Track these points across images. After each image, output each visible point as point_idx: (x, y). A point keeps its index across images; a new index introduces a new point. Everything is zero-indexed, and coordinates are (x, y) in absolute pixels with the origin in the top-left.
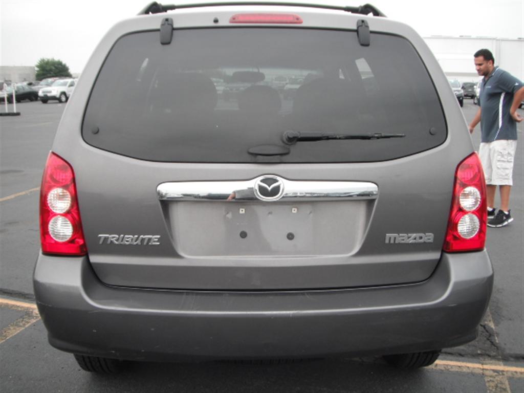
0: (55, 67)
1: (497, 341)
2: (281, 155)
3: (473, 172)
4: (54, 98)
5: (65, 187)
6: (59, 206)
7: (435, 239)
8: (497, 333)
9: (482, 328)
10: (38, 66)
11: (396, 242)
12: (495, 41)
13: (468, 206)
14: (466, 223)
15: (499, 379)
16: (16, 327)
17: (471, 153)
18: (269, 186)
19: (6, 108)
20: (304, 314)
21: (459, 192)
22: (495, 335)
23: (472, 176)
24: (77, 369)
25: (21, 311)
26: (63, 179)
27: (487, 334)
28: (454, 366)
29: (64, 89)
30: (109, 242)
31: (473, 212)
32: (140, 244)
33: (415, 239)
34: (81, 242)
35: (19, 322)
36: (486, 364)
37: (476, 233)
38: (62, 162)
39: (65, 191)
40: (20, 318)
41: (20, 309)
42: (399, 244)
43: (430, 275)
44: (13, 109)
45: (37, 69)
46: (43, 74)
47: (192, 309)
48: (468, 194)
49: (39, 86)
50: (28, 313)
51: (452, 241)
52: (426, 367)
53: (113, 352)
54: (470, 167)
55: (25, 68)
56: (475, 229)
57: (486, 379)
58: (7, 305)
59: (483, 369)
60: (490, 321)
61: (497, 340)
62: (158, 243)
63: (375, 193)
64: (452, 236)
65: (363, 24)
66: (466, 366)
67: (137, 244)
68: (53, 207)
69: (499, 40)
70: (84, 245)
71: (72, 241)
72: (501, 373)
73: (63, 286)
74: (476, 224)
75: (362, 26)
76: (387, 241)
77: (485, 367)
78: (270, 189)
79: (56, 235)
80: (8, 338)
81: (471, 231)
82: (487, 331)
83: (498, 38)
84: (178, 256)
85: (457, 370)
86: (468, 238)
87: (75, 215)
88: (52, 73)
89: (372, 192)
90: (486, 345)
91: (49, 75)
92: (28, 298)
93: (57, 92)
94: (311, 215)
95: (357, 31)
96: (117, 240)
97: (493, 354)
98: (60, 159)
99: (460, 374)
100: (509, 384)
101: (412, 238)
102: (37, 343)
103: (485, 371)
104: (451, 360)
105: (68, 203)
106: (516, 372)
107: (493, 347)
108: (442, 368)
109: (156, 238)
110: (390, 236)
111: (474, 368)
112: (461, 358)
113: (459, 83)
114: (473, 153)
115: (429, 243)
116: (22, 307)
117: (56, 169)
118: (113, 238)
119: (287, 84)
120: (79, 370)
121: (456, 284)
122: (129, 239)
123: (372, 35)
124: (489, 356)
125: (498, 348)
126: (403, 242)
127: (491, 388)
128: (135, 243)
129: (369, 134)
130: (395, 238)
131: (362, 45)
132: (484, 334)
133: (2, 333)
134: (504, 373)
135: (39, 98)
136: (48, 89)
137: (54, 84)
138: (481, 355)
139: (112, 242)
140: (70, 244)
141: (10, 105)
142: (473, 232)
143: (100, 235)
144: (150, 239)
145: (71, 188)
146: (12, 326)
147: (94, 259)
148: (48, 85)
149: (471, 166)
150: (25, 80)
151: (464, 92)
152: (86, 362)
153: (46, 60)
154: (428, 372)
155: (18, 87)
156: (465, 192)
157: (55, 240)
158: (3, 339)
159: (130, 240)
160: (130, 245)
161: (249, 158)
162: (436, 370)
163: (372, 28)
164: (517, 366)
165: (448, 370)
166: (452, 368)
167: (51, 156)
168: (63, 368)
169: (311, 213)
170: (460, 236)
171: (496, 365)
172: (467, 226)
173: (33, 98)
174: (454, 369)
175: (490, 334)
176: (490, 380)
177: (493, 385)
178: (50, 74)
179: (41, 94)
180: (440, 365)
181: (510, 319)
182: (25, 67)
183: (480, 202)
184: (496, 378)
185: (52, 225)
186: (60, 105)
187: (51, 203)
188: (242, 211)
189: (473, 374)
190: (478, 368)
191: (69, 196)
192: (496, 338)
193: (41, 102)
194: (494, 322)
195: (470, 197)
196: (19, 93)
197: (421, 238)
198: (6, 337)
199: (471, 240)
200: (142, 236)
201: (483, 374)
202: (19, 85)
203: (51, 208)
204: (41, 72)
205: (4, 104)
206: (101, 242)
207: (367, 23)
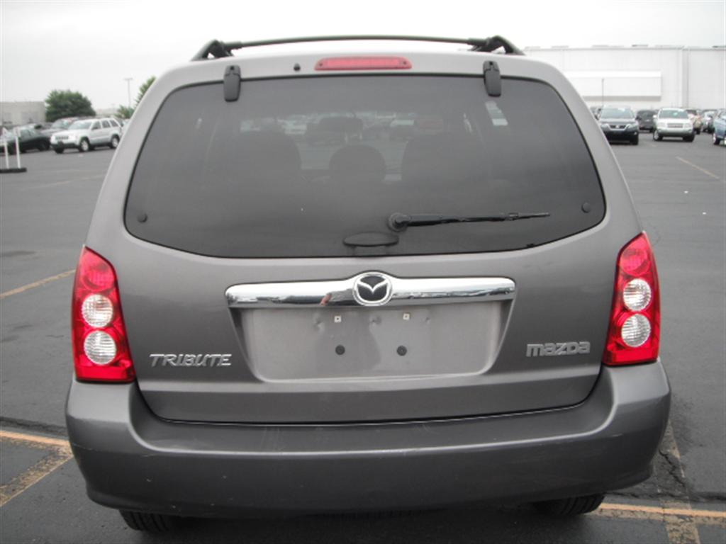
0: (73, 102)
1: (683, 476)
2: (388, 245)
3: (641, 259)
4: (72, 146)
5: (104, 293)
6: (97, 318)
7: (592, 348)
8: (682, 465)
9: (664, 458)
10: (48, 102)
11: (541, 354)
12: (681, 51)
13: (635, 305)
14: (632, 326)
15: (685, 527)
16: (38, 471)
17: (636, 234)
18: (373, 287)
19: (7, 161)
20: (422, 452)
21: (623, 286)
22: (681, 467)
23: (640, 264)
24: (122, 527)
25: (42, 449)
26: (101, 282)
27: (671, 466)
28: (625, 511)
29: (85, 133)
30: (164, 363)
31: (643, 313)
32: (205, 365)
33: (566, 349)
34: (127, 363)
35: (42, 465)
36: (668, 507)
37: (646, 339)
38: (99, 260)
39: (105, 299)
40: (42, 460)
41: (41, 447)
42: (545, 357)
43: (587, 395)
44: (16, 163)
45: (47, 105)
46: (55, 113)
47: (277, 450)
48: (635, 288)
49: (51, 130)
50: (53, 453)
51: (614, 352)
52: (588, 514)
53: (174, 507)
54: (637, 253)
55: (30, 104)
56: (645, 334)
57: (668, 528)
58: (24, 442)
59: (664, 515)
60: (674, 448)
61: (683, 474)
62: (229, 364)
63: (511, 289)
64: (615, 344)
65: (492, 66)
66: (641, 511)
67: (201, 366)
68: (90, 319)
69: (686, 50)
70: (132, 367)
71: (115, 363)
72: (688, 519)
73: (104, 423)
74: (646, 327)
75: (490, 70)
76: (528, 354)
77: (667, 511)
78: (373, 290)
79: (94, 356)
80: (27, 487)
81: (640, 338)
82: (670, 463)
83: (686, 47)
84: (254, 380)
85: (629, 516)
86: (636, 346)
87: (117, 329)
88: (68, 110)
89: (508, 288)
90: (668, 482)
91: (63, 113)
92: (51, 431)
93: (77, 137)
94: (428, 322)
95: (483, 76)
96: (175, 361)
97: (678, 493)
98: (96, 257)
99: (633, 522)
100: (699, 534)
101: (561, 349)
102: (67, 492)
103: (666, 517)
104: (622, 503)
105: (109, 314)
106: (709, 518)
107: (678, 484)
108: (609, 514)
109: (226, 358)
110: (532, 347)
111: (652, 513)
112: (634, 500)
113: (632, 111)
114: (640, 235)
115: (585, 354)
116: (44, 444)
117: (91, 268)
118: (170, 358)
119: (393, 119)
120: (126, 528)
121: (620, 407)
122: (191, 359)
123: (503, 81)
124: (672, 496)
125: (684, 485)
126: (549, 353)
127: (674, 540)
128: (199, 364)
129: (502, 214)
130: (539, 349)
131: (491, 95)
132: (665, 466)
133: (20, 481)
134: (692, 519)
135: (51, 147)
136: (64, 133)
137: (71, 127)
138: (662, 495)
139: (168, 363)
140: (113, 367)
141: (12, 157)
142: (643, 338)
143: (152, 355)
144: (218, 359)
145: (113, 293)
146: (31, 470)
147: (145, 386)
148: (64, 128)
149: (637, 251)
150: (31, 122)
151: (640, 124)
152: (134, 520)
153: (59, 93)
154: (591, 519)
155: (22, 132)
156: (631, 287)
157: (92, 362)
158: (21, 489)
159: (192, 361)
160: (192, 367)
161: (346, 250)
162: (601, 517)
163: (503, 72)
164: (709, 509)
165: (617, 516)
166: (622, 513)
167: (85, 252)
168: (103, 526)
169: (427, 319)
170: (624, 344)
171: (681, 508)
172: (633, 331)
173: (44, 146)
174: (626, 516)
175: (673, 467)
176: (674, 529)
177: (677, 536)
178: (65, 111)
179: (53, 140)
180: (606, 510)
181: (701, 445)
182: (30, 102)
183: (651, 299)
184: (682, 526)
185: (88, 343)
186: (81, 155)
187: (86, 314)
188: (338, 319)
189: (651, 521)
190: (657, 513)
191: (111, 305)
192: (682, 472)
193: (54, 152)
194: (679, 449)
195: (637, 292)
196: (23, 140)
197: (573, 348)
198: (25, 486)
199: (640, 348)
200: (208, 355)
201: (664, 521)
202: (24, 128)
203: (87, 321)
204: (53, 109)
205: (4, 155)
206: (154, 364)
207: (496, 65)
